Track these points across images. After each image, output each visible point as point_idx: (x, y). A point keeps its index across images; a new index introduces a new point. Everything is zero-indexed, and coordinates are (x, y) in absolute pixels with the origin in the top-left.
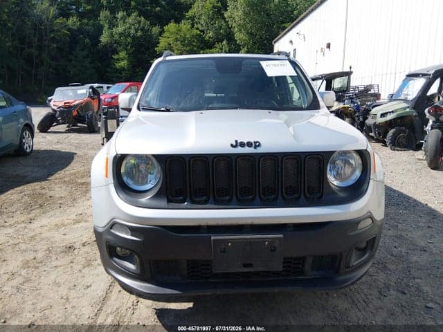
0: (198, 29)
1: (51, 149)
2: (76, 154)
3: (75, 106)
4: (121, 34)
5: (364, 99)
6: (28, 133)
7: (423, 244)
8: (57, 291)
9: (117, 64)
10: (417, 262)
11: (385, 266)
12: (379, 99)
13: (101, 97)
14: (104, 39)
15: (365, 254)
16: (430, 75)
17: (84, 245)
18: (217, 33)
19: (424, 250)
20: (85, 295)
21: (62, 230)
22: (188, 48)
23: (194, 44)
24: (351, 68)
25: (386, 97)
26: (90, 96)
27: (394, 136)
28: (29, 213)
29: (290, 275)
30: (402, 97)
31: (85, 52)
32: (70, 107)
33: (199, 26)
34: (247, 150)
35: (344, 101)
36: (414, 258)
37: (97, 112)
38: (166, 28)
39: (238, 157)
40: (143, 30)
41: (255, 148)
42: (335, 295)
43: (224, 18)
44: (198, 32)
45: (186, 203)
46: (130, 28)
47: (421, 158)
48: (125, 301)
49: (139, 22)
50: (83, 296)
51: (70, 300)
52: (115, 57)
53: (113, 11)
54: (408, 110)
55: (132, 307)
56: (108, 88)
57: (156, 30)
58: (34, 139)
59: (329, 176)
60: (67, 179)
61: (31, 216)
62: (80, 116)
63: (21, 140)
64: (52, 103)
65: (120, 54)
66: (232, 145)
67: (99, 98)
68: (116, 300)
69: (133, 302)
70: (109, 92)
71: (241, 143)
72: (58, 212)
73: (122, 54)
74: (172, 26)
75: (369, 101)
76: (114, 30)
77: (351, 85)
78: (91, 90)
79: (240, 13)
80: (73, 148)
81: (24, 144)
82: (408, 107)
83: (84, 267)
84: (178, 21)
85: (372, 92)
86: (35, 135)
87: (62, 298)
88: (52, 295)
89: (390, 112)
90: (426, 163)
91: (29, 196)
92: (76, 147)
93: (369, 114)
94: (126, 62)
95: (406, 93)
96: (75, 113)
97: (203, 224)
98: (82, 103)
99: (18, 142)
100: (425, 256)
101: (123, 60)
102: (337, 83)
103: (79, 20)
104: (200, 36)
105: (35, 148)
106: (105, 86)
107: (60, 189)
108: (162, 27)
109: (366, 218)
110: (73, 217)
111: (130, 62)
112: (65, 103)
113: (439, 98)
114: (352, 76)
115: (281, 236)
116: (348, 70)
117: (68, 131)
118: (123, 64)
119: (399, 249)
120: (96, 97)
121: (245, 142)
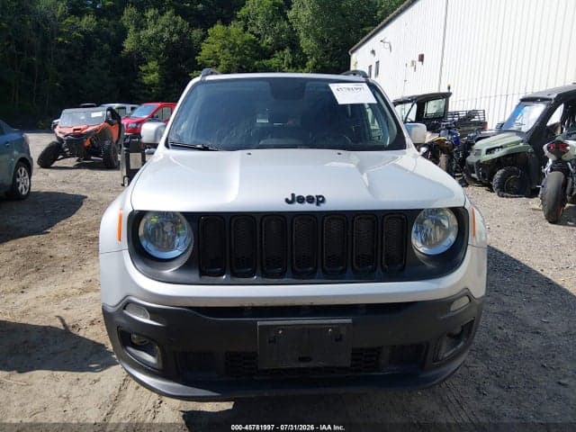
0: (252, 33)
1: (55, 190)
2: (86, 197)
3: (88, 134)
4: (151, 39)
5: (466, 128)
6: (23, 169)
7: (535, 323)
8: (55, 387)
9: (145, 78)
10: (528, 348)
11: (486, 354)
12: (484, 129)
13: (123, 122)
14: (128, 45)
15: (459, 343)
16: (551, 99)
17: (92, 323)
18: (277, 39)
19: (538, 333)
20: (92, 393)
21: (64, 303)
22: (238, 58)
23: (247, 52)
24: (449, 88)
25: (494, 128)
26: (107, 121)
27: (503, 178)
28: (21, 279)
29: (361, 371)
30: (515, 127)
31: (104, 61)
32: (81, 135)
33: (254, 28)
34: (306, 207)
35: (439, 132)
36: (524, 344)
37: (117, 142)
38: (210, 31)
39: (294, 217)
40: (180, 33)
41: (318, 204)
42: (420, 393)
43: (287, 19)
44: (253, 37)
45: (224, 277)
46: (162, 31)
47: (537, 207)
48: (144, 401)
49: (176, 23)
50: (88, 395)
51: (71, 400)
52: (143, 68)
53: (141, 8)
54: (521, 144)
55: (153, 411)
56: (133, 109)
57: (196, 33)
58: (33, 177)
59: (414, 241)
60: (73, 232)
61: (23, 283)
62: (94, 147)
63: (14, 180)
64: (57, 130)
65: (150, 64)
66: (287, 201)
67: (120, 123)
68: (132, 400)
69: (155, 403)
70: (134, 115)
71: (299, 197)
72: (59, 277)
73: (153, 65)
74: (218, 29)
75: (472, 131)
76: (142, 33)
77: (450, 110)
78: (109, 112)
79: (308, 12)
80: (84, 189)
81: (18, 184)
82: (522, 141)
83: (92, 354)
84: (226, 22)
85: (476, 119)
86: (34, 171)
87: (60, 396)
88: (47, 393)
89: (498, 148)
90: (542, 214)
91: (23, 255)
92: (88, 189)
93: (471, 149)
94: (156, 74)
95: (520, 121)
96: (87, 143)
97: (246, 305)
98: (96, 130)
99: (10, 182)
100: (538, 341)
101: (153, 72)
102: (431, 108)
103: (97, 20)
104: (255, 42)
105: (33, 189)
106: (129, 107)
107: (64, 246)
108: (205, 30)
109: (461, 297)
110: (80, 285)
111: (162, 75)
112: (75, 130)
113: (562, 129)
114: (450, 99)
115: (349, 321)
116: (446, 91)
117: (78, 167)
118: (153, 77)
119: (505, 331)
120: (116, 121)
121: (305, 196)
